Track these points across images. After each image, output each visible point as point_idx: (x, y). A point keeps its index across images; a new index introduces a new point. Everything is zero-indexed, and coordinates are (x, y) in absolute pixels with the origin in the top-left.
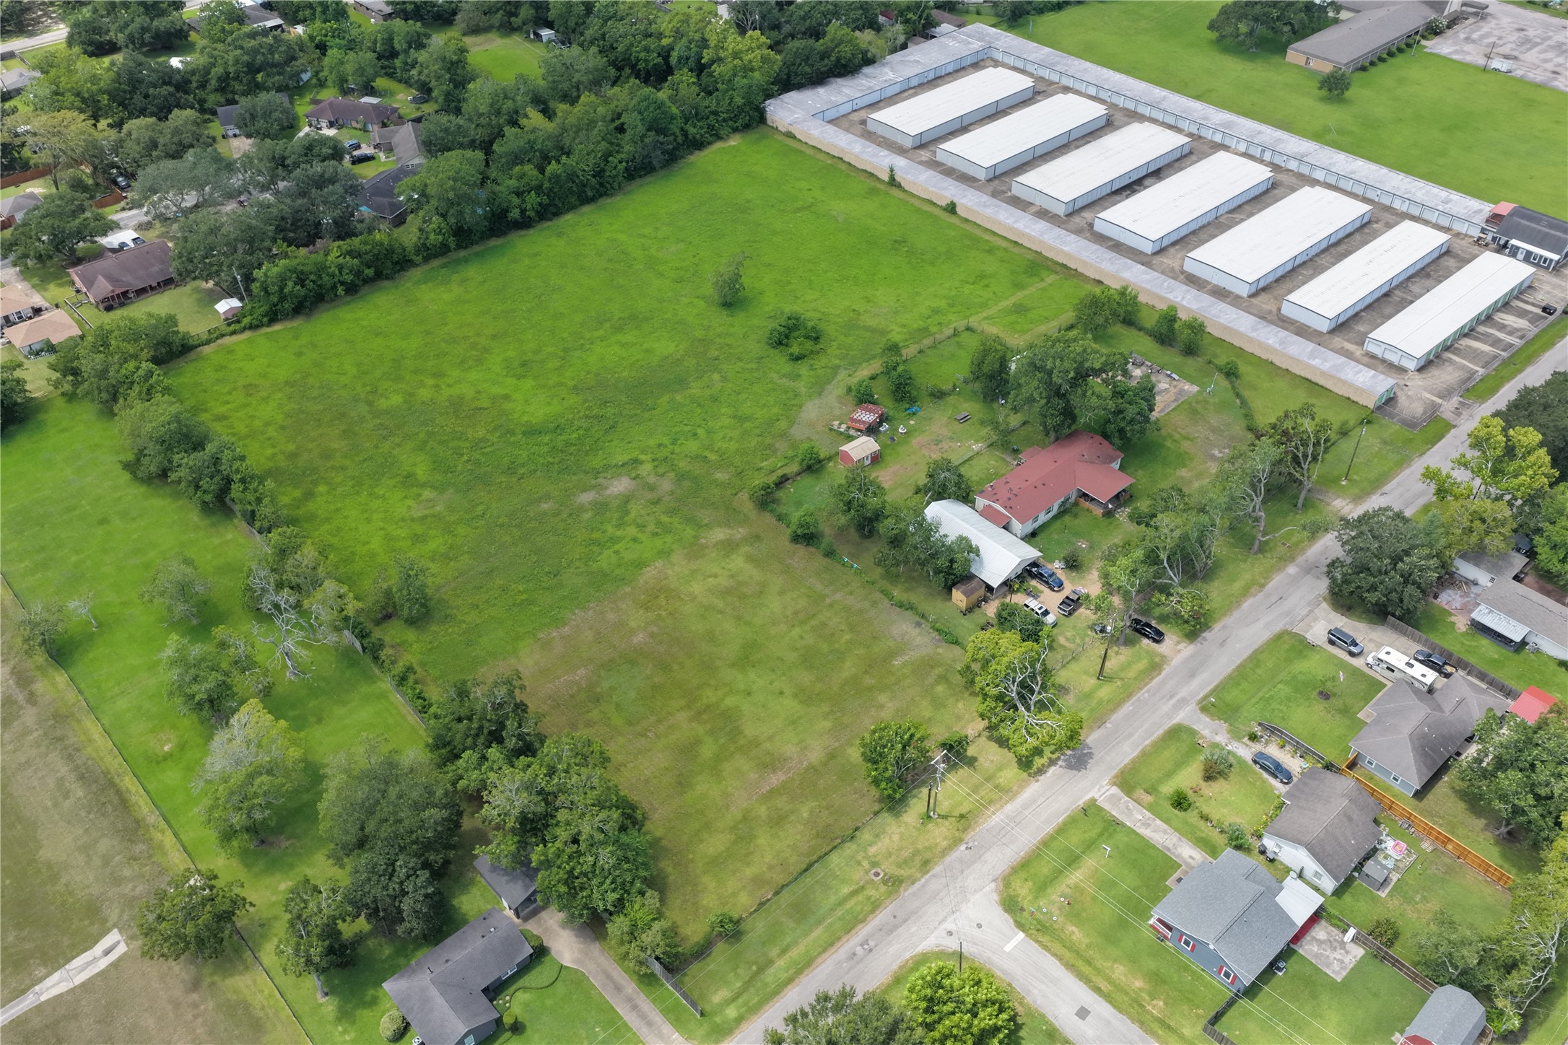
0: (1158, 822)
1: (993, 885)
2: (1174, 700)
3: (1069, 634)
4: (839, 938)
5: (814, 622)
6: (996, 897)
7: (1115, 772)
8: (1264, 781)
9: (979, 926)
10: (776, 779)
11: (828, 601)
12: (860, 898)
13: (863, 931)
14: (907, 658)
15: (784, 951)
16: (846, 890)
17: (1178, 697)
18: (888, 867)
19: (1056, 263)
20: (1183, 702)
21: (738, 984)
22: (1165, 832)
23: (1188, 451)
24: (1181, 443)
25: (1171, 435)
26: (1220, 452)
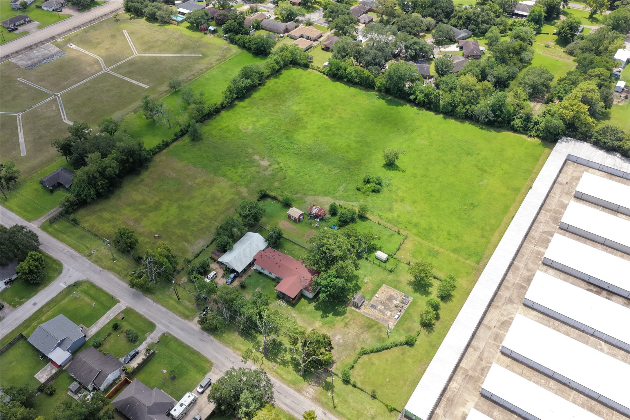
0: (108, 321)
1: (86, 278)
2: (168, 324)
4: (71, 246)
6: (81, 279)
7: (132, 307)
9: (70, 276)
12: (85, 249)
13: (71, 251)
16: (88, 245)
18: (95, 253)
22: (103, 323)
23: (336, 325)
24: (342, 322)
25: (346, 318)
26: (339, 339)
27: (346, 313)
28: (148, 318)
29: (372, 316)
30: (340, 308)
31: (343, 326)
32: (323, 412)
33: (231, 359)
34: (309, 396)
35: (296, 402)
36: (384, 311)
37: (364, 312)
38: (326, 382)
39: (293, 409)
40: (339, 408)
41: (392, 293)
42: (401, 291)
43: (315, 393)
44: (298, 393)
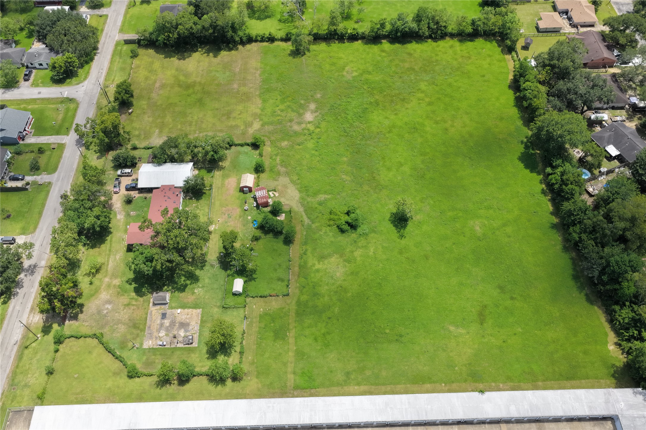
0: (45, 142)
1: (81, 101)
2: (61, 178)
3: (111, 176)
5: (194, 123)
6: (78, 99)
7: (66, 146)
9: (77, 92)
10: (157, 85)
11: (197, 132)
12: (112, 80)
13: (104, 74)
14: (155, 134)
16: (116, 78)
17: (60, 180)
20: (58, 180)
22: (42, 141)
23: (123, 297)
24: (129, 299)
25: (136, 300)
26: (107, 309)
27: (141, 296)
28: (61, 164)
29: (151, 321)
30: (147, 289)
31: (125, 303)
32: (17, 341)
33: (44, 242)
34: (30, 321)
35: (19, 314)
36: (163, 328)
37: (152, 311)
38: (51, 325)
39: (11, 316)
40: (26, 352)
41: (193, 323)
42: (200, 330)
43: (34, 323)
44: (30, 310)
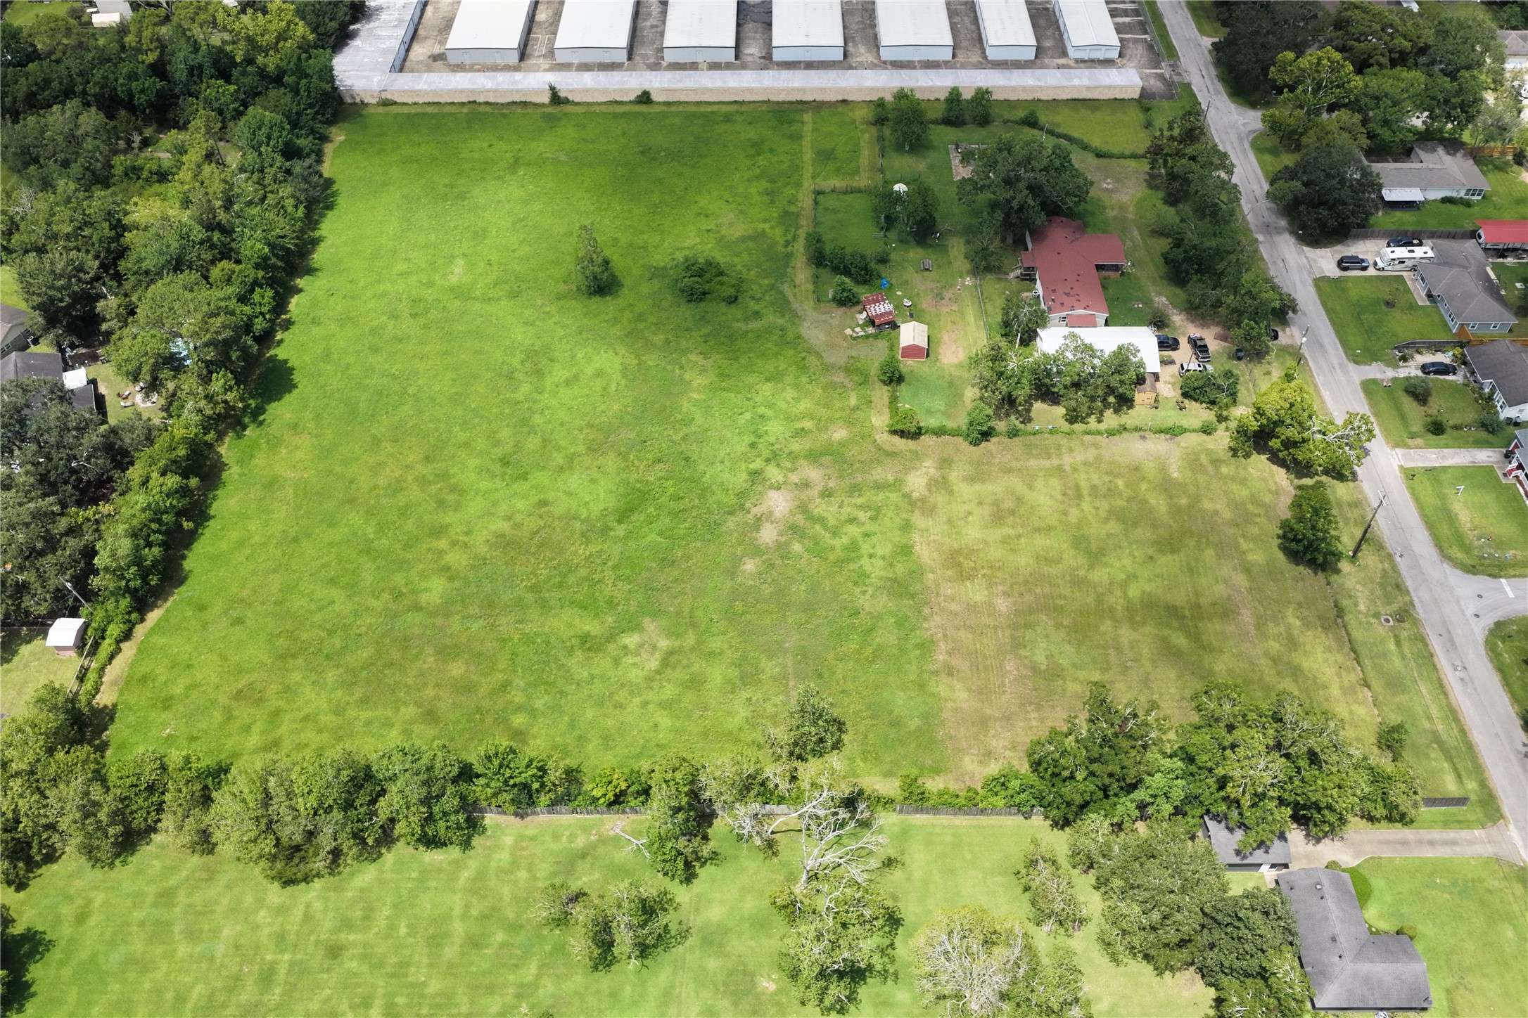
0: (1445, 451)
1: (1446, 567)
2: (1337, 369)
4: (1439, 679)
5: (1085, 492)
8: (1446, 381)
9: (1480, 596)
10: (1246, 617)
11: (1067, 468)
12: (1405, 643)
13: (1442, 661)
14: (1174, 466)
15: (1429, 718)
16: (1391, 647)
17: (1335, 366)
18: (1385, 610)
19: (791, 103)
20: (1342, 366)
21: (1446, 765)
22: (1456, 454)
33: (1282, 266)
